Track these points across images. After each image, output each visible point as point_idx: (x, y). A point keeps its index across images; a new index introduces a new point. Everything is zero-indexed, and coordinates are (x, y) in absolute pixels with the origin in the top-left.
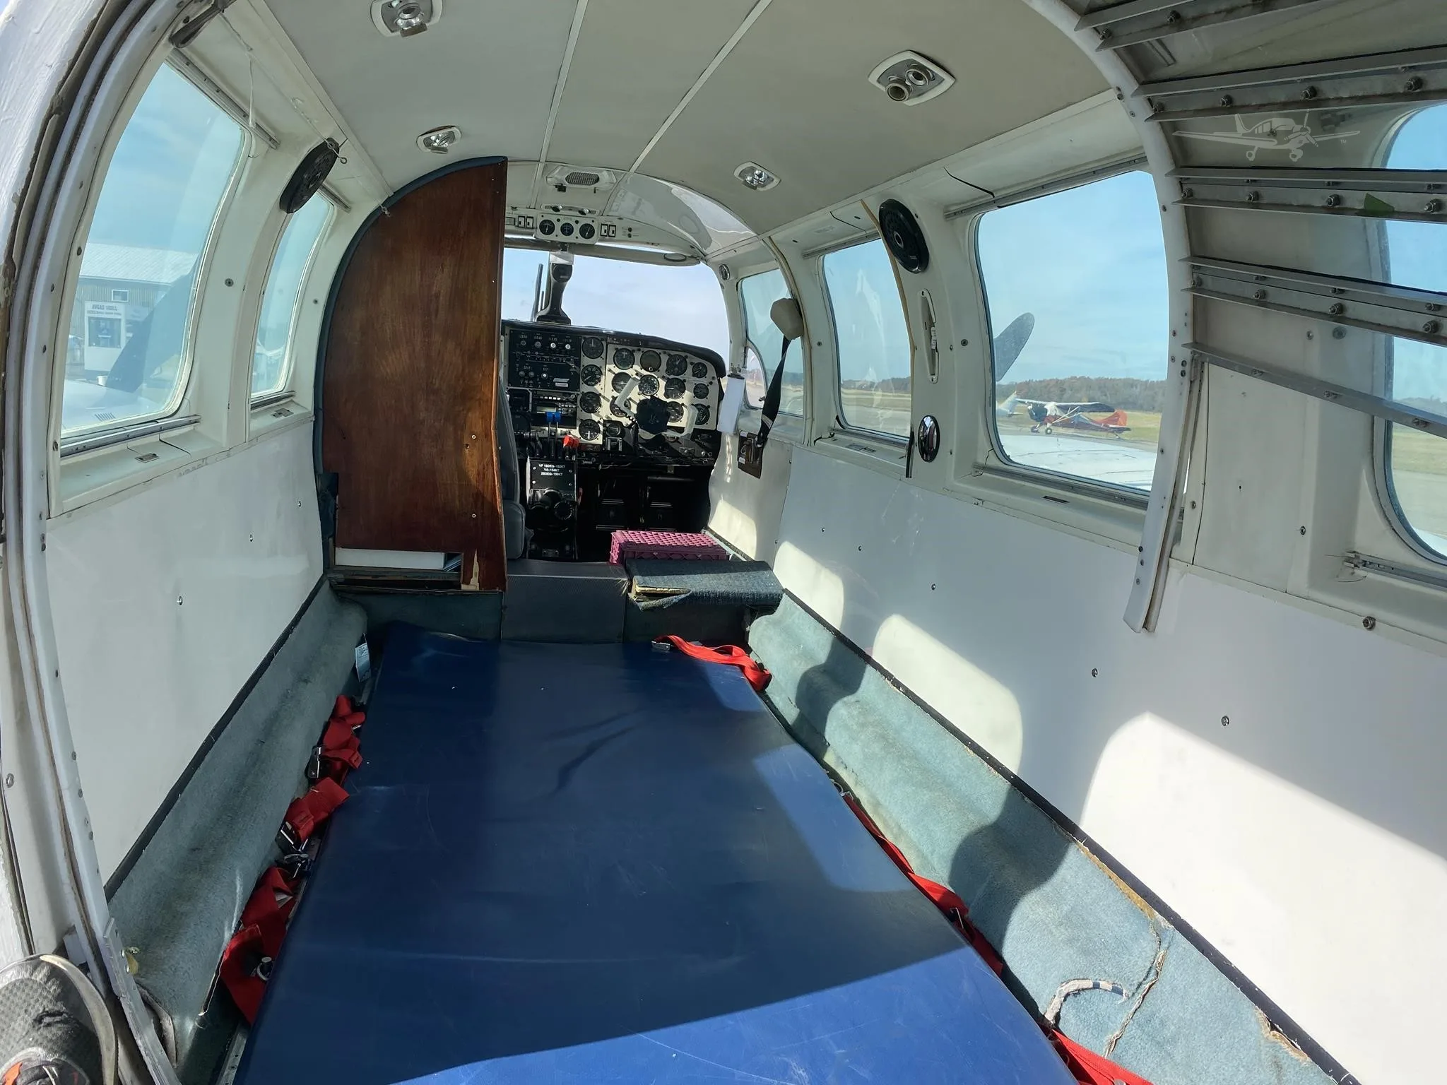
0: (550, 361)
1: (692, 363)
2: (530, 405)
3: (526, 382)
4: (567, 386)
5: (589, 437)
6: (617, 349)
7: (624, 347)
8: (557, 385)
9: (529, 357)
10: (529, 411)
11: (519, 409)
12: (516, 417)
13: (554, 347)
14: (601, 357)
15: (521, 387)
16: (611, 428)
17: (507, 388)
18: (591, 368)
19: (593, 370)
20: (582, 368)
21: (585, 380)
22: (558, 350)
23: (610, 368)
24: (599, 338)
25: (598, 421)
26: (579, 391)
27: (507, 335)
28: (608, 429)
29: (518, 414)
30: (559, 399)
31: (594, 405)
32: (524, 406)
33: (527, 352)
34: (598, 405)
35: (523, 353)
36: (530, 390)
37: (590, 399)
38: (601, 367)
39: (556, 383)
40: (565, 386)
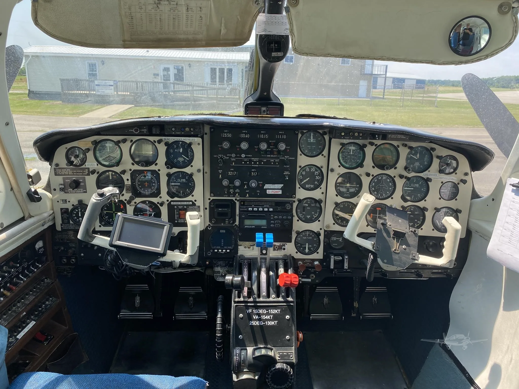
0: (260, 164)
1: (438, 157)
2: (237, 218)
3: (232, 191)
4: (280, 192)
5: (307, 250)
6: (343, 145)
7: (352, 141)
8: (269, 192)
9: (234, 161)
10: (236, 225)
11: (224, 223)
12: (221, 231)
13: (265, 147)
14: (323, 155)
15: (225, 197)
16: (334, 239)
17: (209, 199)
18: (310, 169)
19: (312, 170)
20: (298, 169)
21: (303, 183)
22: (269, 149)
23: (334, 168)
24: (321, 131)
25: (317, 232)
26: (295, 198)
27: (206, 134)
28: (329, 241)
29: (223, 228)
30: (271, 210)
31: (313, 213)
32: (229, 219)
33: (231, 155)
34: (318, 213)
35: (227, 156)
36: (236, 199)
37: (307, 205)
38: (322, 167)
39: (267, 190)
40: (278, 193)
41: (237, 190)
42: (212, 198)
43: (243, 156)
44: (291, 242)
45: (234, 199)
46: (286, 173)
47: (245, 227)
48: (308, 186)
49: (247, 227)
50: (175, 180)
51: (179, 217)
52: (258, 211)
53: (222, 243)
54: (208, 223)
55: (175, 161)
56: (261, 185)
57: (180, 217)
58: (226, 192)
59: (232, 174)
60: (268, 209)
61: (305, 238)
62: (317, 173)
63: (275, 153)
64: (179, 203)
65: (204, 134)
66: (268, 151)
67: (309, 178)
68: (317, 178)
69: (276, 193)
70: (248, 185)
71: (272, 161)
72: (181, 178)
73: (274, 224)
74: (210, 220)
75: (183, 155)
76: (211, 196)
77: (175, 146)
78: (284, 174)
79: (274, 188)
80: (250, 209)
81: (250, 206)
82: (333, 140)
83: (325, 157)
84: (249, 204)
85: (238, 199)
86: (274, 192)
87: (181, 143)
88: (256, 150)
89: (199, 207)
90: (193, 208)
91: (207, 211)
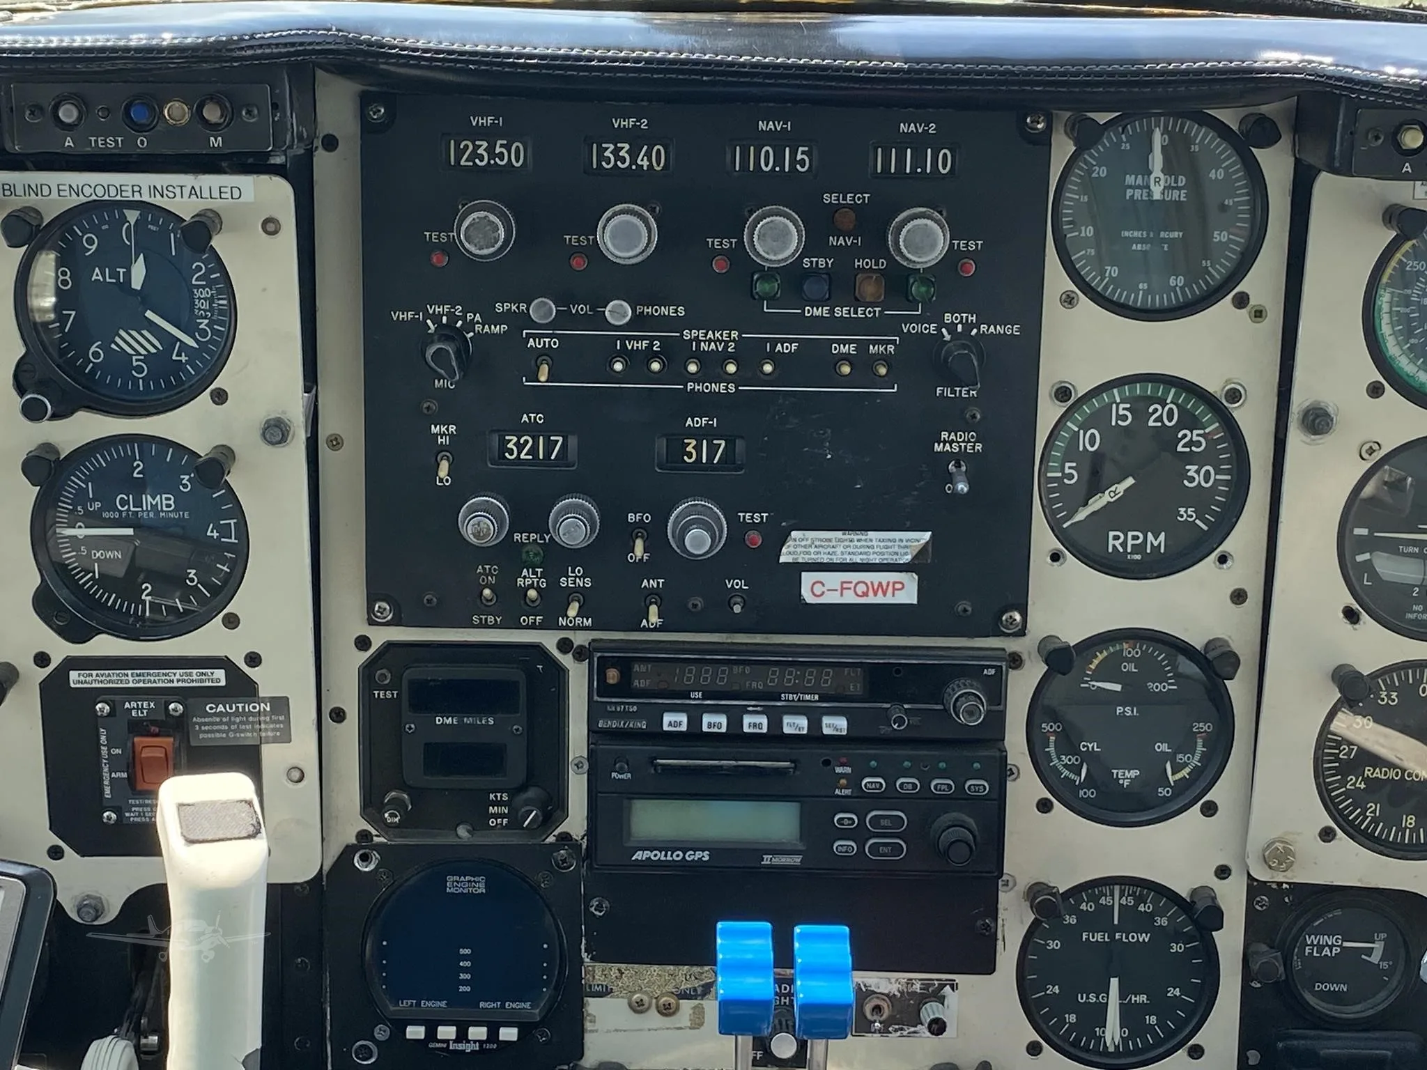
2: (577, 787)
3: (530, 581)
4: (906, 591)
5: (1113, 1033)
6: (1403, 222)
8: (820, 590)
9: (546, 352)
10: (565, 837)
11: (479, 821)
12: (455, 885)
13: (785, 246)
14: (1241, 301)
15: (485, 626)
16: (1321, 948)
17: (363, 643)
18: (1139, 407)
19: (1159, 419)
20: (1048, 413)
21: (1081, 515)
22: (822, 262)
23: (1330, 399)
24: (1229, 117)
25: (1194, 892)
26: (1022, 633)
27: (330, 143)
28: (1287, 961)
29: (465, 862)
30: (835, 725)
31: (1164, 747)
32: (514, 792)
33: (523, 307)
34: (1200, 749)
35: (491, 318)
36: (564, 646)
37: (1118, 688)
38: (1234, 395)
39: (807, 578)
40: (889, 600)
41: (575, 579)
42: (380, 637)
43: (618, 312)
44: (987, 966)
45: (549, 639)
46: (951, 442)
47: (639, 856)
48: (1124, 544)
49: (647, 854)
50: (98, 505)
51: (131, 780)
52: (735, 736)
53: (465, 970)
54: (351, 823)
55: (96, 355)
56: (754, 538)
57: (139, 787)
58: (487, 592)
59: (534, 451)
60: (815, 724)
61: (1099, 937)
62: (1190, 444)
63: (869, 289)
64: (130, 679)
65: (318, 142)
66: (814, 272)
67: (1130, 481)
68: (1196, 476)
69: (871, 599)
70: (656, 536)
71: (844, 349)
72: (138, 488)
73: (859, 834)
74: (371, 804)
75: (149, 314)
76: (371, 623)
77: (90, 241)
78: (938, 448)
79: (857, 559)
80: (675, 721)
81: (676, 696)
82: (1326, 185)
83: (1259, 314)
84: (663, 686)
85: (580, 639)
86: (861, 588)
87: (132, 216)
88: (719, 266)
89: (281, 705)
90: (237, 713)
91: (348, 737)
